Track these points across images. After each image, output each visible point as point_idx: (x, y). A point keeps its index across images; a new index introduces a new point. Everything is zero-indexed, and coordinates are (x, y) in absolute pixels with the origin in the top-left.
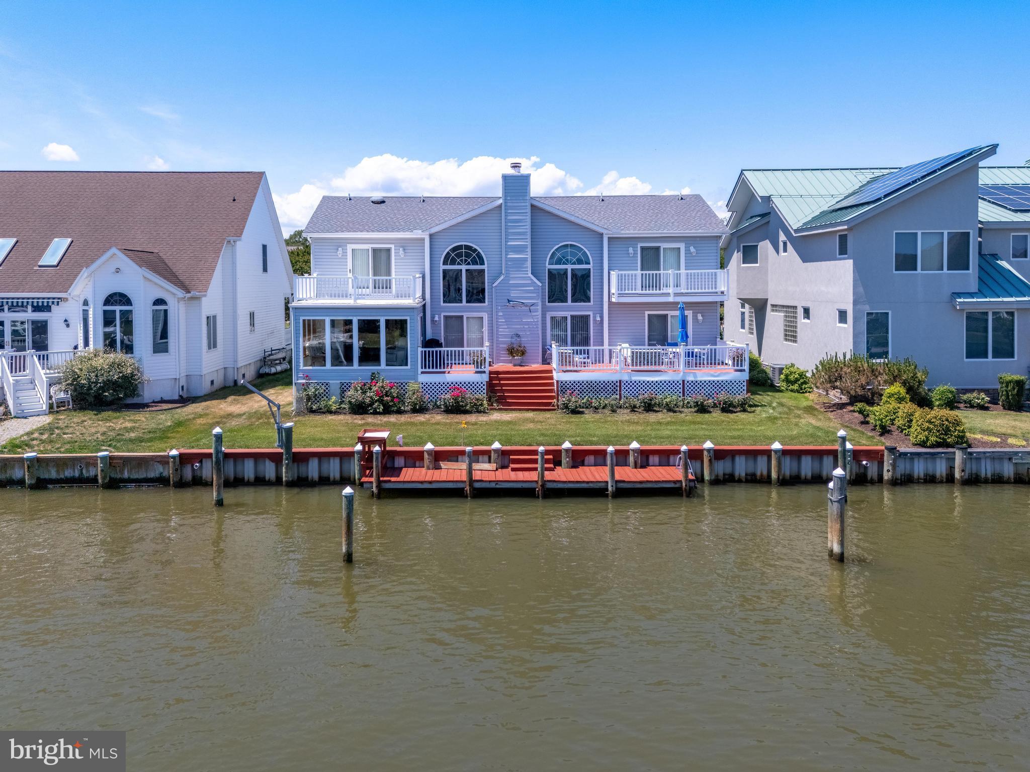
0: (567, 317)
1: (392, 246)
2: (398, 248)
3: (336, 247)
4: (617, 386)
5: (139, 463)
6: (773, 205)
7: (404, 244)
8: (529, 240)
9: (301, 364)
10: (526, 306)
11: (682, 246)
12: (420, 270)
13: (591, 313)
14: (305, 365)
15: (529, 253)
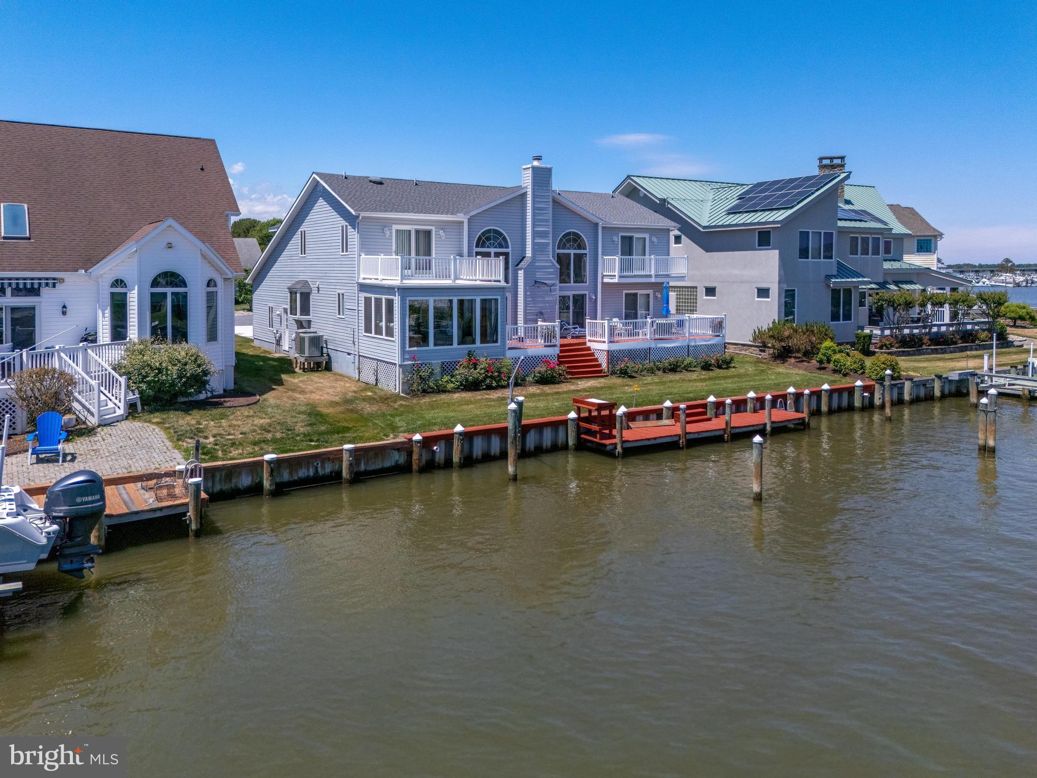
0: (569, 296)
1: (433, 228)
2: (438, 230)
3: (381, 227)
4: (646, 353)
5: (376, 453)
6: (669, 206)
7: (443, 225)
8: (551, 227)
9: (407, 346)
10: (548, 286)
11: (647, 236)
12: (456, 252)
13: (587, 292)
14: (410, 347)
15: (551, 238)
